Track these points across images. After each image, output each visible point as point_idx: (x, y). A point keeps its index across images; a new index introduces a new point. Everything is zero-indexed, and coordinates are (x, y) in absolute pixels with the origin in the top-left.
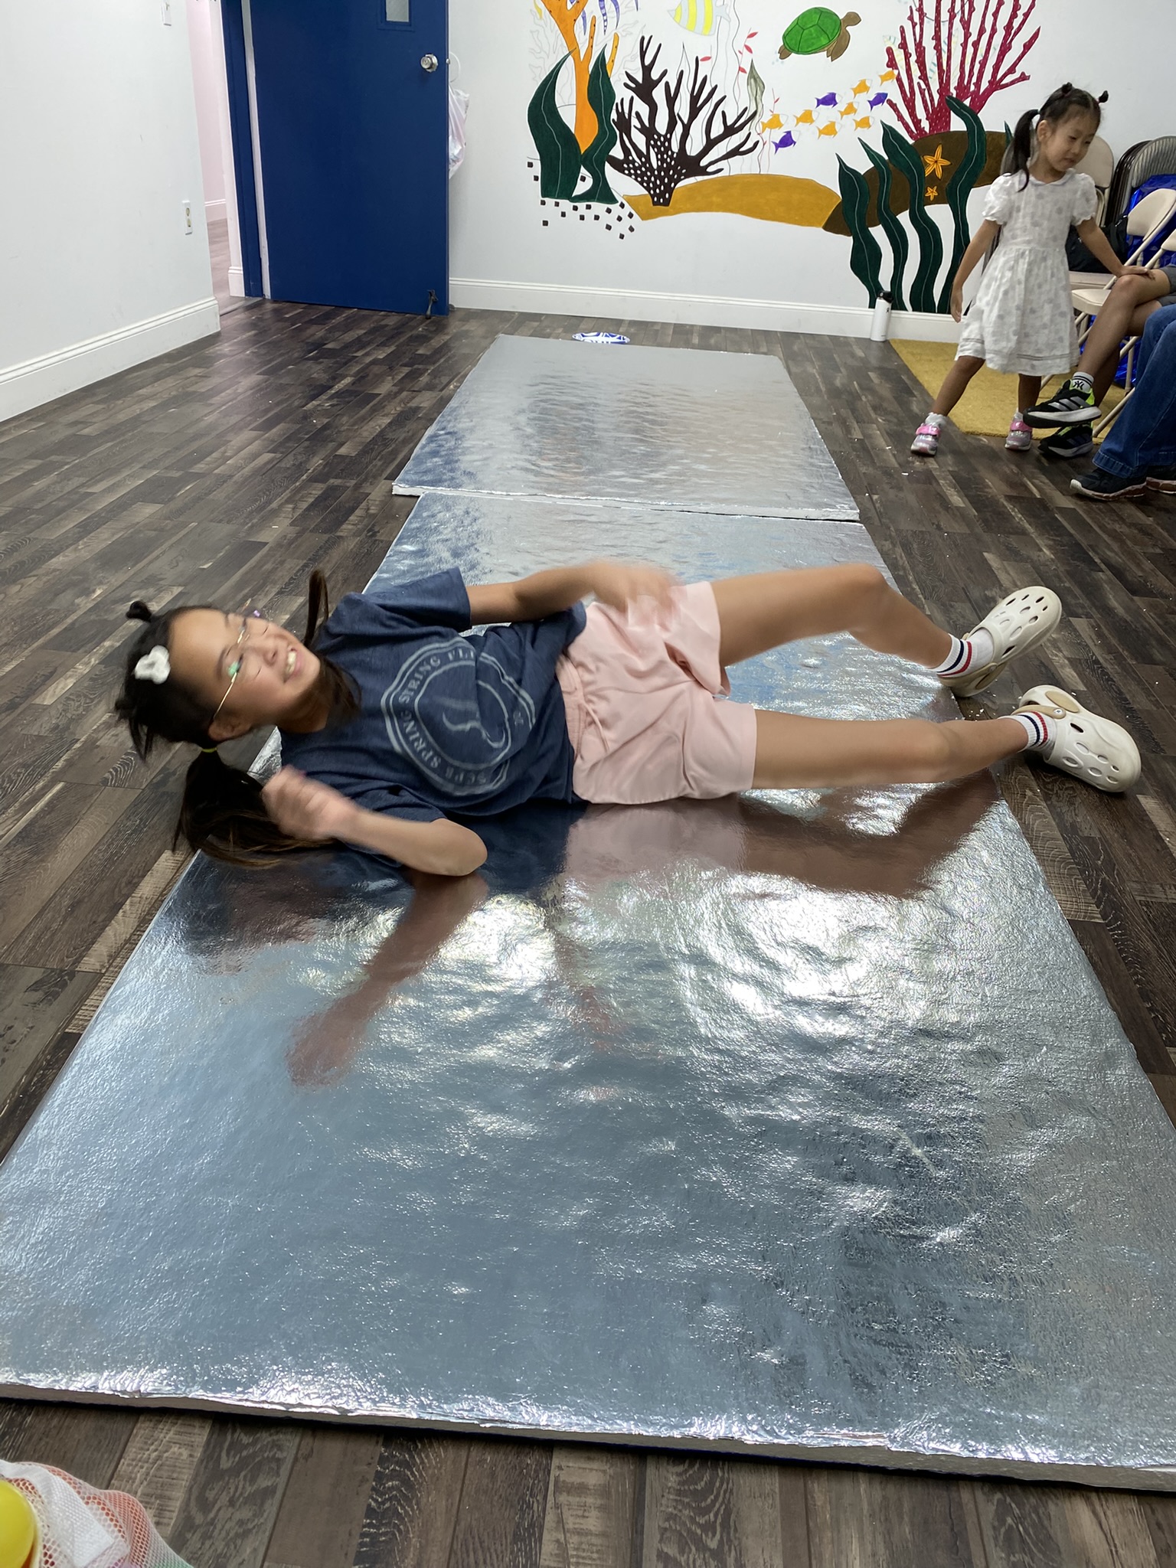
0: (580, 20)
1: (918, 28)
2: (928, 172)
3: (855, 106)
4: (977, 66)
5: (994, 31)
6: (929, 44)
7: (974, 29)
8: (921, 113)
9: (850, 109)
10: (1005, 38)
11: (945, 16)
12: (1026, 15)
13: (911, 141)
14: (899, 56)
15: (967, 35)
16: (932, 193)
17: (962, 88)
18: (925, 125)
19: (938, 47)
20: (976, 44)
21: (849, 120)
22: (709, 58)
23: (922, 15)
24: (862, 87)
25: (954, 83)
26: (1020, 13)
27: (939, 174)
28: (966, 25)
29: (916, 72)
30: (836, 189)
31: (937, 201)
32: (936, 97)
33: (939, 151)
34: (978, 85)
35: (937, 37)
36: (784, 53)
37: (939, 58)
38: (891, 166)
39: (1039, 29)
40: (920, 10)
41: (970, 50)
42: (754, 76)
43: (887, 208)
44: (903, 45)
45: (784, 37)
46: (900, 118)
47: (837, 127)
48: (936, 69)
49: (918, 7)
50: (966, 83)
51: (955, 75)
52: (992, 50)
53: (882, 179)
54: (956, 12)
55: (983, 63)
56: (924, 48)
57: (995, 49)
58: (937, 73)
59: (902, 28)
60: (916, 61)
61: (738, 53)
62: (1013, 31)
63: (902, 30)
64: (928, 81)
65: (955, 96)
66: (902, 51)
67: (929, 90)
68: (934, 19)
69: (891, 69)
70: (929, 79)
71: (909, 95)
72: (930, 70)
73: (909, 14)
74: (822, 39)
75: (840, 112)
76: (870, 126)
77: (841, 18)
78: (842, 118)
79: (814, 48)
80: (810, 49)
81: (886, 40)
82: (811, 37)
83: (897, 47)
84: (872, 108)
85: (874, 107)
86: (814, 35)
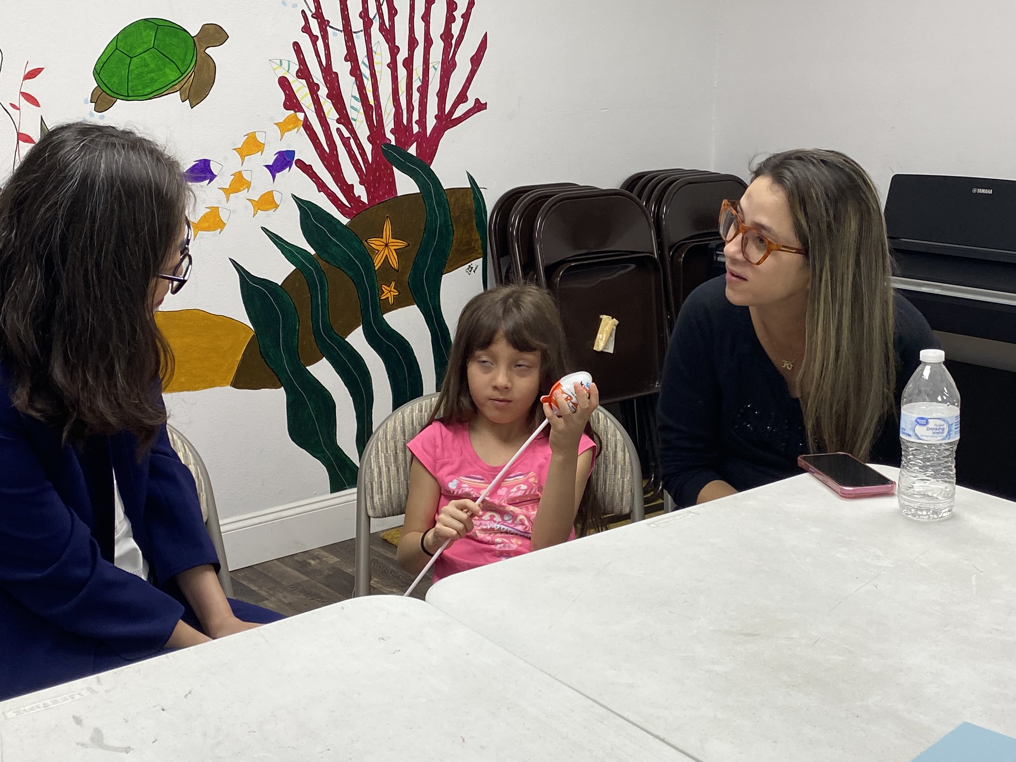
1: (320, 43)
2: (378, 262)
3: (246, 176)
4: (416, 96)
5: (428, 42)
6: (342, 68)
7: (402, 40)
8: (351, 176)
9: (239, 183)
10: (446, 52)
11: (357, 24)
12: (466, 16)
13: (345, 221)
14: (300, 88)
15: (394, 51)
16: (389, 293)
17: (400, 129)
18: (360, 191)
19: (355, 72)
20: (408, 63)
21: (240, 199)
23: (324, 24)
24: (251, 145)
25: (389, 124)
26: (458, 14)
27: (394, 262)
28: (389, 34)
29: (332, 114)
30: (241, 315)
31: (399, 303)
32: (368, 147)
33: (388, 228)
34: (422, 122)
35: (351, 56)
36: (103, 100)
37: (361, 88)
38: (322, 263)
39: (486, 35)
40: (318, 15)
41: (402, 72)
43: (328, 328)
44: (304, 73)
45: (97, 73)
46: (322, 186)
47: (223, 215)
48: (358, 105)
49: (314, 11)
50: (405, 122)
51: (388, 111)
52: (431, 71)
53: (312, 286)
54: (371, 16)
55: (424, 90)
56: (336, 74)
57: (436, 69)
58: (362, 111)
59: (296, 45)
60: (328, 96)
61: (10, 109)
62: (454, 42)
63: (297, 47)
64: (352, 125)
65: (393, 143)
66: (304, 81)
67: (356, 139)
68: (342, 29)
69: (292, 112)
70: (353, 122)
71: (328, 151)
72: (352, 107)
73: (303, 23)
74: (167, 70)
75: (222, 189)
76: (277, 206)
77: (192, 36)
78: (228, 200)
79: (155, 88)
80: (149, 90)
81: (275, 66)
82: (146, 69)
83: (295, 75)
84: (274, 177)
85: (278, 175)
86: (152, 66)
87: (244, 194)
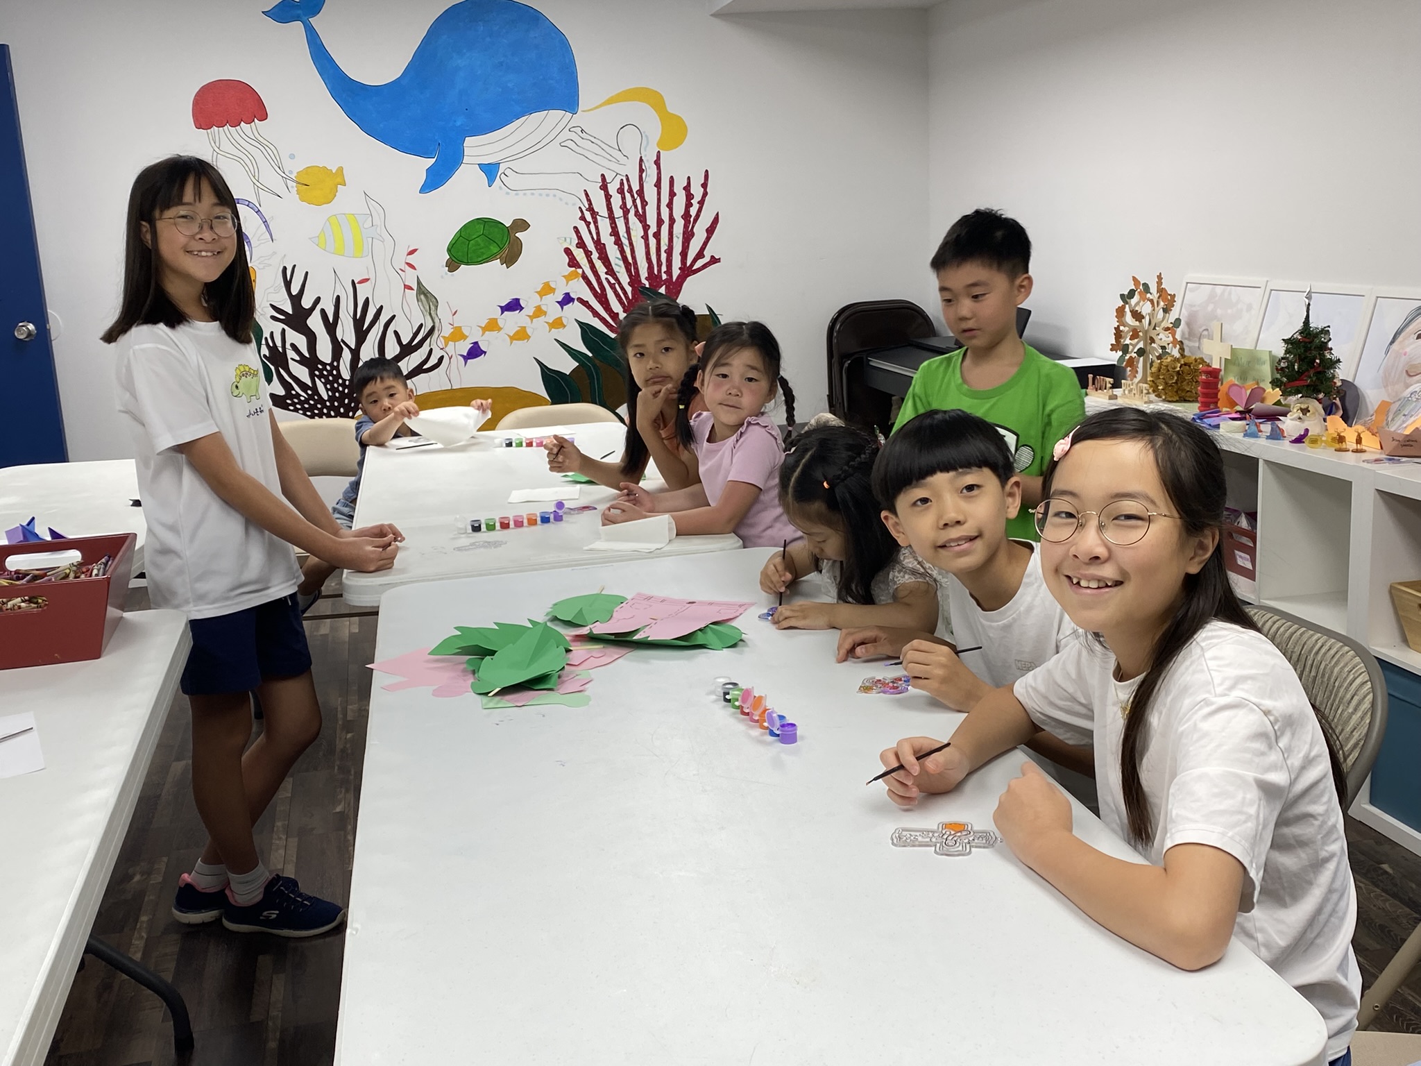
1: (592, 227)
3: (544, 308)
4: (664, 256)
5: (672, 221)
7: (652, 220)
9: (539, 312)
10: (686, 226)
11: (618, 213)
12: (701, 203)
14: (579, 255)
15: (646, 228)
17: (651, 276)
19: (618, 242)
20: (657, 235)
21: (540, 322)
22: (367, 280)
23: (594, 214)
24: (547, 289)
25: (644, 274)
26: (695, 202)
28: (642, 218)
29: (601, 269)
30: (542, 392)
32: (629, 289)
34: (669, 272)
35: (615, 232)
36: (452, 265)
37: (622, 252)
39: (717, 214)
40: (591, 209)
41: (652, 241)
42: (422, 291)
43: (603, 403)
44: (581, 244)
45: (449, 250)
46: (596, 314)
47: (529, 331)
48: (621, 263)
49: (587, 207)
50: (656, 272)
51: (643, 266)
52: (675, 239)
53: (590, 376)
54: (628, 207)
55: (669, 252)
57: (678, 238)
58: (623, 266)
59: (576, 228)
60: (599, 258)
61: (400, 272)
62: (692, 220)
63: (576, 230)
64: (616, 275)
65: (647, 286)
66: (581, 250)
67: (620, 284)
68: (607, 216)
69: (574, 269)
70: (617, 274)
71: (599, 291)
72: (616, 264)
73: (580, 215)
74: (492, 248)
75: (528, 316)
76: (565, 326)
77: (507, 226)
78: (532, 322)
79: (484, 258)
80: (480, 259)
81: (561, 241)
82: (479, 247)
83: (575, 246)
84: (562, 309)
85: (565, 307)
86: (482, 245)
87: (542, 318)
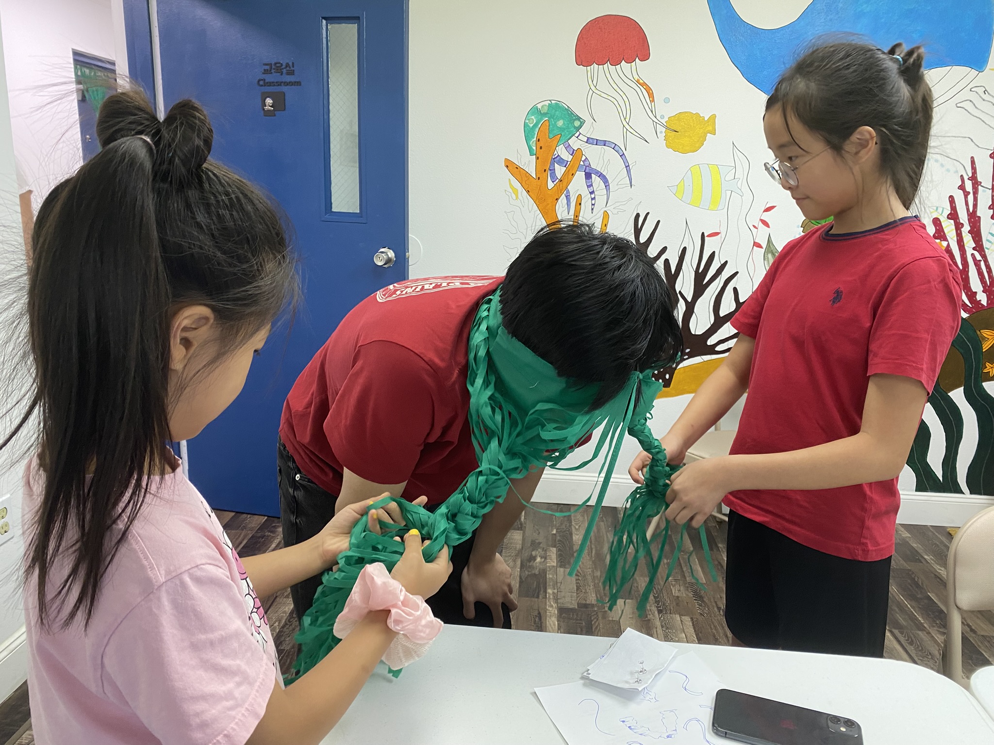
0: (563, 199)
1: (971, 198)
2: (986, 347)
6: (985, 213)
8: (976, 285)
14: (949, 227)
16: (991, 368)
18: (982, 298)
22: (717, 234)
23: (976, 183)
29: (969, 243)
40: (974, 178)
44: (953, 215)
48: (993, 239)
49: (970, 175)
56: (979, 217)
59: (951, 197)
60: (969, 232)
61: (752, 228)
64: (984, 251)
66: (952, 221)
68: (991, 188)
71: (961, 268)
72: (988, 240)
73: (960, 183)
81: (931, 211)
83: (946, 217)
